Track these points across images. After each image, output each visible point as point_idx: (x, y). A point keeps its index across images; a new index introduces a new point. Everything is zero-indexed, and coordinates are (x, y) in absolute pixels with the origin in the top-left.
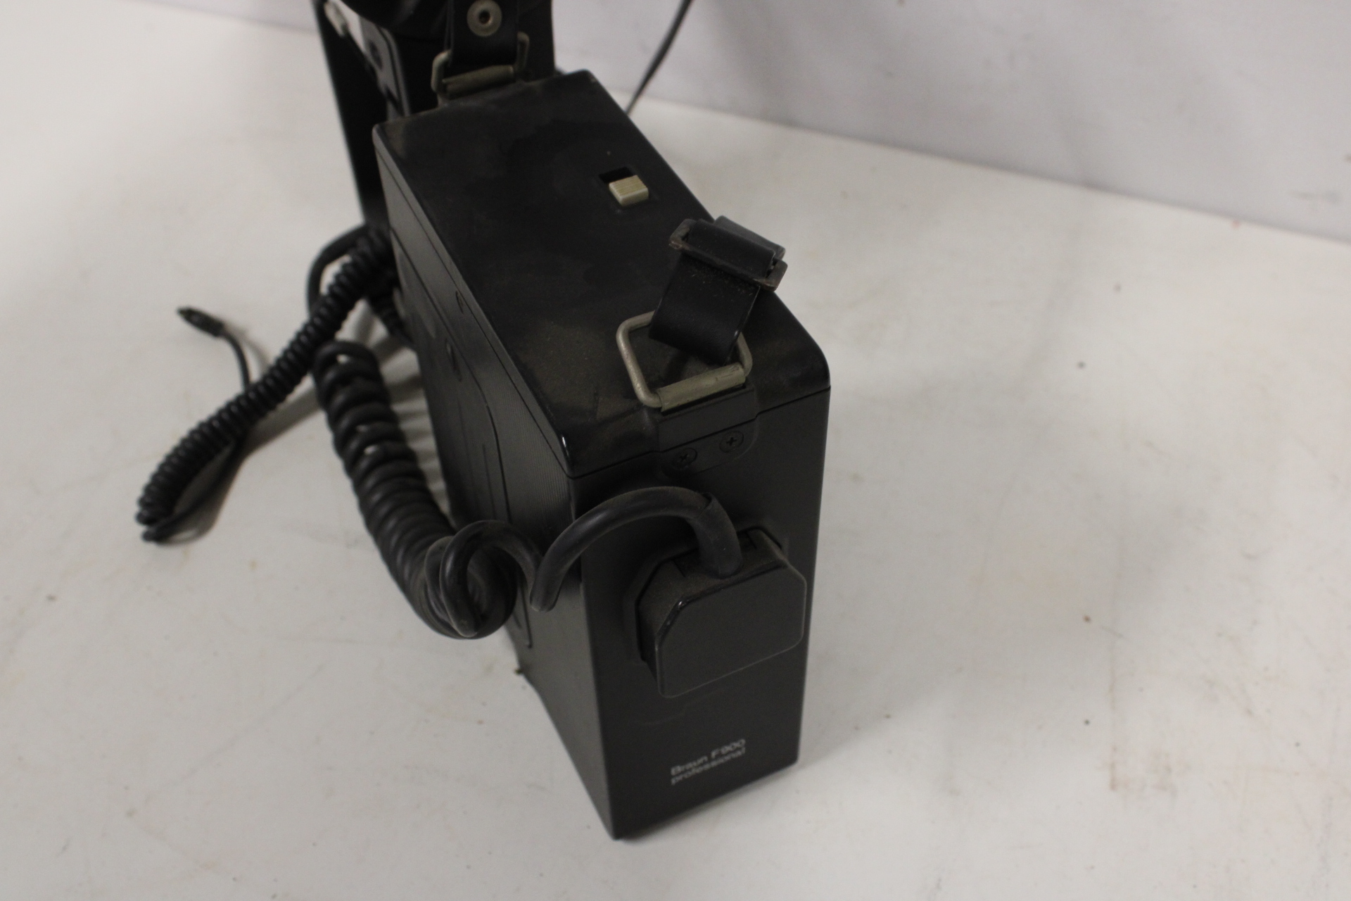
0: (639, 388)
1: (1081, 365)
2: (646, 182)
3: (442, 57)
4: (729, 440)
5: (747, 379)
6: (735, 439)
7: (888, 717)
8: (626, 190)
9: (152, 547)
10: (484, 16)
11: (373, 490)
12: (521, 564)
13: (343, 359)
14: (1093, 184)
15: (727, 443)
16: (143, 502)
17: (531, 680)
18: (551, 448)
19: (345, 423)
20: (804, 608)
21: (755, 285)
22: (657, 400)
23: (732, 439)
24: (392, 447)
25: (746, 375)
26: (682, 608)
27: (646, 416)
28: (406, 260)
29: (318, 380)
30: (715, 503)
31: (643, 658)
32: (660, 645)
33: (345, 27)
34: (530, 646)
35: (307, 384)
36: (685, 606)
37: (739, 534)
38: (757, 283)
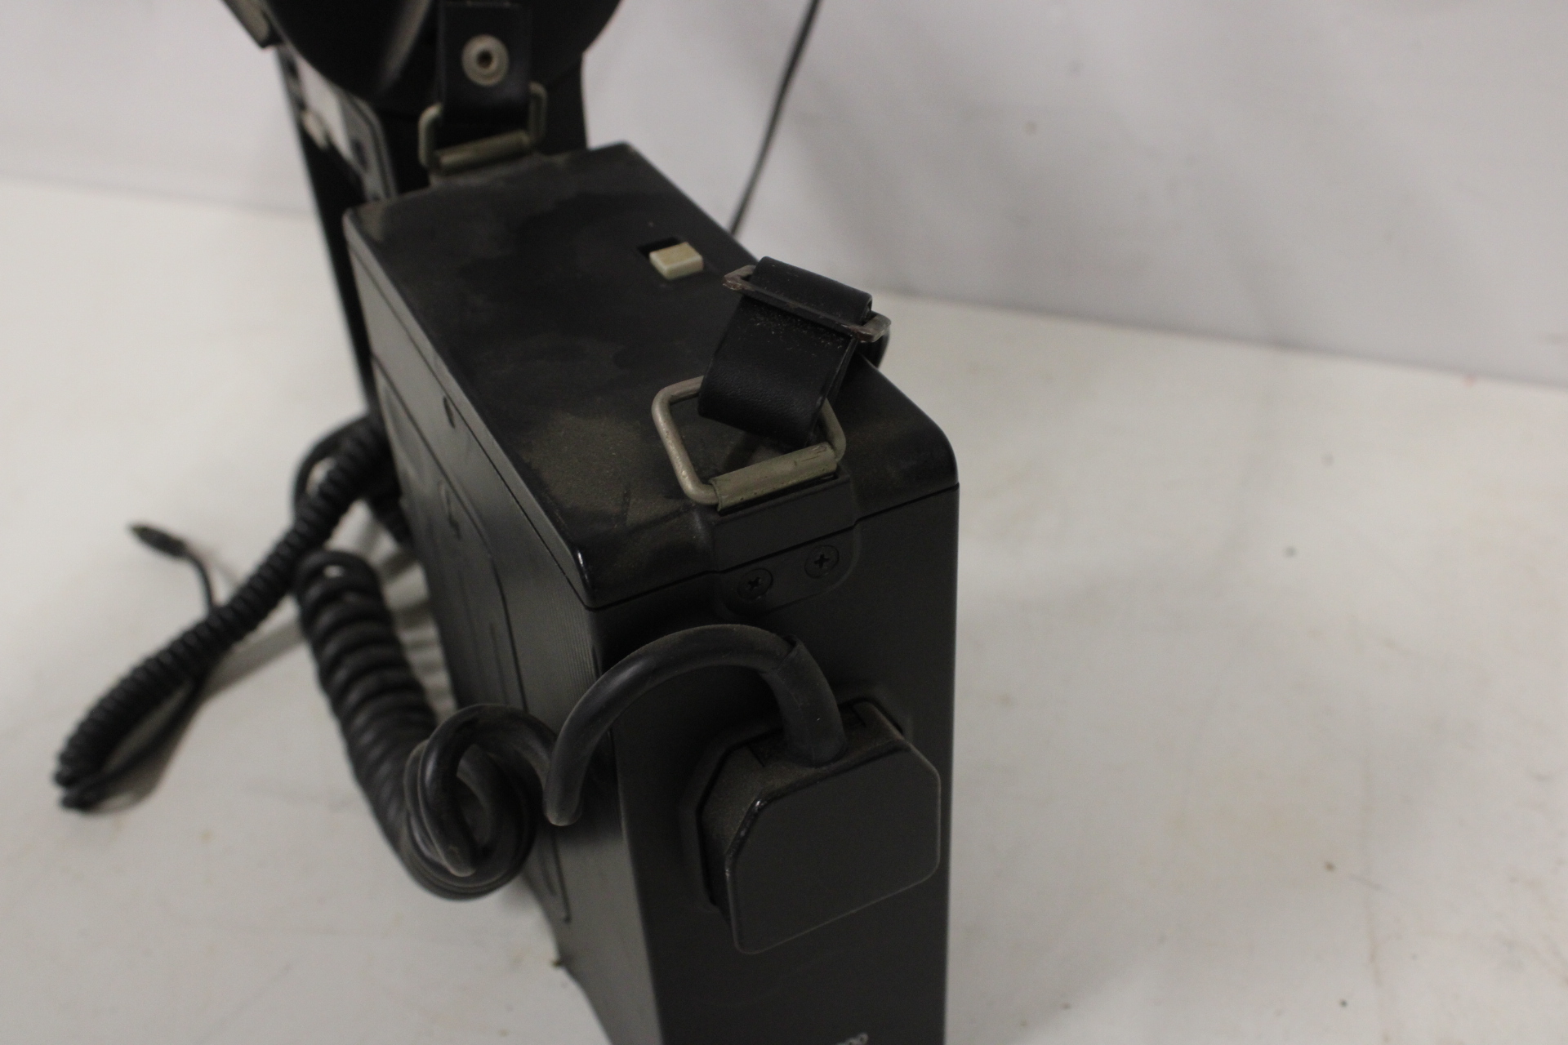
0: (684, 477)
1: (1291, 552)
2: (699, 248)
3: (431, 112)
4: (818, 558)
5: (838, 468)
6: (826, 557)
7: (1067, 1007)
8: (674, 260)
9: (73, 818)
10: (485, 58)
11: (363, 730)
12: (534, 763)
13: (333, 572)
14: (1285, 342)
15: (816, 562)
16: (66, 758)
17: (574, 974)
18: (564, 574)
19: (331, 649)
20: (939, 831)
21: (845, 336)
22: (711, 494)
23: (822, 556)
24: (392, 675)
25: (837, 460)
26: (761, 809)
27: (697, 524)
28: (393, 397)
29: (300, 600)
30: (801, 647)
31: (713, 900)
32: (733, 872)
33: (328, 137)
34: (568, 919)
35: (287, 612)
36: (765, 806)
37: (841, 707)
38: (848, 330)
